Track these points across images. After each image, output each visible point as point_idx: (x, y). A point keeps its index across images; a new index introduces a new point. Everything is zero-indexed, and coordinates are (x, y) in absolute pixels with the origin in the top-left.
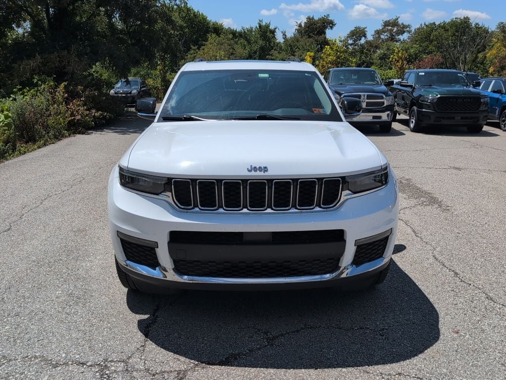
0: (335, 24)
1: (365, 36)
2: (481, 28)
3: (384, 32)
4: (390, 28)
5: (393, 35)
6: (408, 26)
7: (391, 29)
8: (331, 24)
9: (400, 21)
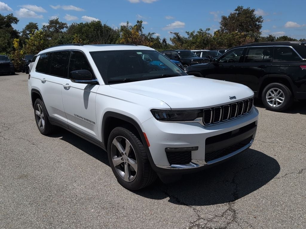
0: (18, 21)
1: (37, 28)
2: (107, 27)
3: (52, 27)
4: (54, 24)
5: (58, 29)
6: (65, 24)
7: (55, 26)
8: (16, 20)
9: (60, 21)
